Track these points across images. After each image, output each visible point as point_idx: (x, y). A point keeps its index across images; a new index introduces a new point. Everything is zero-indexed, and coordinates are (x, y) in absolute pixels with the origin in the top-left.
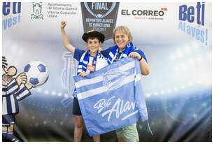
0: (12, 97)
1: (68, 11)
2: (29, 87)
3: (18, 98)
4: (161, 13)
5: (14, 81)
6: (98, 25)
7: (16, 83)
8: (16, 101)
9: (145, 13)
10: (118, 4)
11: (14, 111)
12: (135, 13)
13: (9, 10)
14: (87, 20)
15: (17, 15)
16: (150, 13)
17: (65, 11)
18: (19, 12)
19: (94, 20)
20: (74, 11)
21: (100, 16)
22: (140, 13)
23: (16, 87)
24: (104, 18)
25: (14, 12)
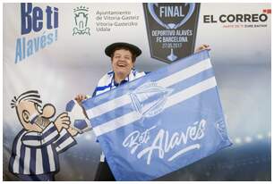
0: (49, 148)
1: (126, 21)
2: (73, 132)
3: (58, 149)
4: (263, 18)
5: (52, 125)
6: (170, 39)
7: (54, 129)
8: (56, 155)
9: (238, 18)
10: (198, 5)
11: (53, 168)
12: (223, 19)
13: (41, 24)
14: (154, 33)
15: (53, 30)
16: (247, 18)
17: (121, 21)
18: (56, 26)
19: (163, 33)
20: (134, 21)
21: (172, 26)
22: (231, 18)
23: (55, 133)
24: (178, 29)
25: (49, 27)
